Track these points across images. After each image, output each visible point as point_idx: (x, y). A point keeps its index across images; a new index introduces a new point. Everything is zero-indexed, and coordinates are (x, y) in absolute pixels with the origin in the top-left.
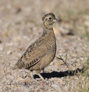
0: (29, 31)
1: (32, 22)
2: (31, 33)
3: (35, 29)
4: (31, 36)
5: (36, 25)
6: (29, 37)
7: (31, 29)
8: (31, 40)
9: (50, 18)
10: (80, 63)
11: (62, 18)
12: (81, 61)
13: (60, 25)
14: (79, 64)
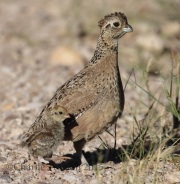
0: (15, 56)
1: (20, 36)
2: (20, 61)
3: (27, 52)
4: (19, 68)
5: (30, 44)
6: (15, 70)
7: (19, 52)
8: (19, 76)
9: (116, 24)
10: (126, 128)
11: (87, 28)
12: (127, 123)
13: (82, 44)
14: (124, 131)
